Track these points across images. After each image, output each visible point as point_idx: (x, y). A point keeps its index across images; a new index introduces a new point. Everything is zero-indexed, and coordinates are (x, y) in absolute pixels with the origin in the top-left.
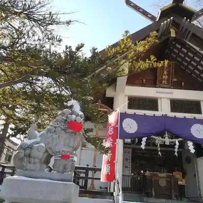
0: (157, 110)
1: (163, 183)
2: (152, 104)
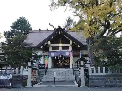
1: (61, 65)
2: (58, 48)
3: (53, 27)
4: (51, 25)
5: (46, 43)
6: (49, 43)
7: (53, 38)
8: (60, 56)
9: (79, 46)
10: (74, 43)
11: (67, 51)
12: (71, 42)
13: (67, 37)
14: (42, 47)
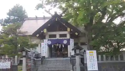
3: (50, 14)
5: (42, 31)
6: (45, 31)
7: (49, 25)
9: (77, 34)
10: (72, 30)
11: (65, 39)
12: (69, 29)
13: (64, 24)
14: (38, 35)
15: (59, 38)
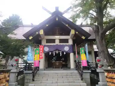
0: (55, 43)
1: (57, 64)
2: (53, 41)
3: (48, 12)
4: (46, 10)
5: (37, 33)
7: (47, 25)
8: (57, 52)
9: (83, 38)
10: (77, 33)
11: (66, 46)
12: (73, 32)
13: (67, 25)
14: (31, 38)
15: (59, 44)
